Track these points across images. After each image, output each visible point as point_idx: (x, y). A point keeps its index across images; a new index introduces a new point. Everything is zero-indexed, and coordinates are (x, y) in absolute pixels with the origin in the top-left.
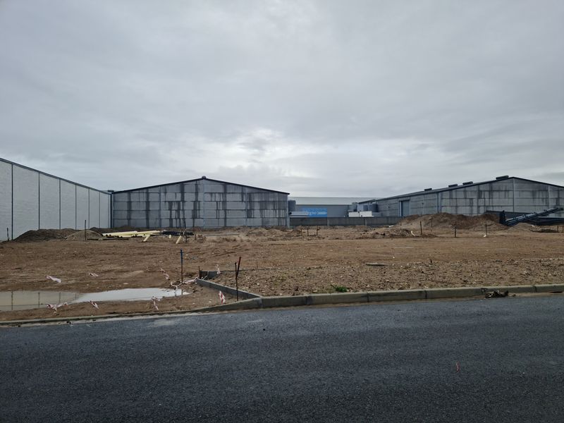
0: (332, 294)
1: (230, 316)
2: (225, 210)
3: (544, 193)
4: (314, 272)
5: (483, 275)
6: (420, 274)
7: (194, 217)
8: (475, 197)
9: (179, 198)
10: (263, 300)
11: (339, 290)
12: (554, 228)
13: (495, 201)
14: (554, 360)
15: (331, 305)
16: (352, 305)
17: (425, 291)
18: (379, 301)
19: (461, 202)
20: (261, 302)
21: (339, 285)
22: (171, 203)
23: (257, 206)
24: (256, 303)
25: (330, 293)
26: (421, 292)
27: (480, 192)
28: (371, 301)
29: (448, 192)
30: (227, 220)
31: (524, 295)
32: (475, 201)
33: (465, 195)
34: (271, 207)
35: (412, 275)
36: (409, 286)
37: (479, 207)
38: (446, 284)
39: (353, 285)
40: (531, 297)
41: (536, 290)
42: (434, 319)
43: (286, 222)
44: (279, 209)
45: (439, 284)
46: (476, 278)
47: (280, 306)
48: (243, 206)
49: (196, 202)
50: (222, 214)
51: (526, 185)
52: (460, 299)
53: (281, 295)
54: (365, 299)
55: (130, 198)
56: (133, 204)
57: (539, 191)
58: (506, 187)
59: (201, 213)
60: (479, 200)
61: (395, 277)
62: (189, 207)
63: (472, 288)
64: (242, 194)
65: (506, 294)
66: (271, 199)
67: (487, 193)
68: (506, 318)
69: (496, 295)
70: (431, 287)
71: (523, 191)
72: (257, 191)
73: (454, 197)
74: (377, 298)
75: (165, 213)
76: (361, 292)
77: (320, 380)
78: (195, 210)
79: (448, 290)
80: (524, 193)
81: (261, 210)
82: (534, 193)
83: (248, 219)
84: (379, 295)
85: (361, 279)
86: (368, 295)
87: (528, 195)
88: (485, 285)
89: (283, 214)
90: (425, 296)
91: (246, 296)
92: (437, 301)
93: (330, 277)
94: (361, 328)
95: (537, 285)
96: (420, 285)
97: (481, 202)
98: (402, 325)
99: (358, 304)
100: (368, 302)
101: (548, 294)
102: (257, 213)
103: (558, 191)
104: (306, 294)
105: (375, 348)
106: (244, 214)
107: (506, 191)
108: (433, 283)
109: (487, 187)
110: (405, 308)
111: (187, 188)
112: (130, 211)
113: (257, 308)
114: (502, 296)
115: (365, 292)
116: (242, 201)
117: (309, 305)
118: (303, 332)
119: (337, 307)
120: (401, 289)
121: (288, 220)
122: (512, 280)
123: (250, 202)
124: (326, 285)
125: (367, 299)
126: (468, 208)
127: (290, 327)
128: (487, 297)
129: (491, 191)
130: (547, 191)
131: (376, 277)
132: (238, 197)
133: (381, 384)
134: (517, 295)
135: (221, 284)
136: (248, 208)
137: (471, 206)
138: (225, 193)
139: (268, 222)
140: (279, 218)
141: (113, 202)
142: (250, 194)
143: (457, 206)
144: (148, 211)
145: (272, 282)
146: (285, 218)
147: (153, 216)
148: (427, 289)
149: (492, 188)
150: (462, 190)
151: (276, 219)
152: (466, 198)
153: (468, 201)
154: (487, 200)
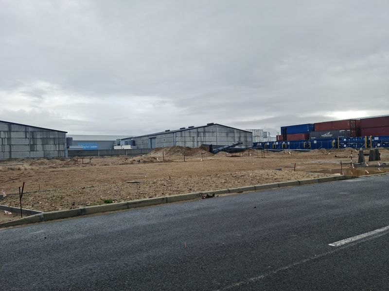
0: (101, 205)
1: (14, 230)
2: (10, 145)
3: (233, 133)
4: (88, 190)
5: (200, 184)
6: (163, 187)
8: (196, 136)
10: (44, 215)
11: (107, 202)
12: (238, 154)
13: (207, 139)
14: (239, 234)
15: (101, 213)
16: (116, 211)
17: (166, 198)
18: (136, 207)
19: (188, 139)
20: (43, 217)
21: (106, 198)
23: (39, 142)
24: (39, 218)
25: (100, 204)
26: (163, 198)
27: (198, 133)
28: (130, 208)
29: (180, 132)
30: (12, 153)
31: (223, 195)
32: (195, 138)
33: (190, 134)
34: (52, 142)
35: (157, 188)
36: (156, 195)
37: (198, 142)
38: (179, 192)
39: (118, 197)
40: (227, 196)
41: (229, 191)
42: (171, 215)
43: (65, 154)
44: (59, 144)
45: (175, 192)
46: (197, 187)
47: (59, 218)
48: (27, 142)
50: (7, 148)
52: (186, 201)
53: (61, 210)
54: (126, 207)
57: (230, 132)
58: (212, 130)
61: (147, 190)
63: (194, 193)
64: (26, 132)
65: (214, 195)
66: (52, 137)
67: (202, 133)
68: (213, 211)
69: (208, 197)
70: (170, 194)
71: (221, 132)
72: (39, 130)
73: (183, 136)
74: (134, 205)
76: (123, 202)
77: (91, 270)
79: (180, 196)
80: (222, 134)
81: (43, 145)
82: (227, 134)
83: (32, 152)
84: (135, 203)
85: (123, 193)
86: (128, 204)
87: (224, 134)
88: (202, 191)
89: (62, 147)
90: (166, 201)
91: (30, 213)
92: (174, 203)
93: (100, 193)
94: (123, 227)
95: (230, 189)
96: (163, 194)
97: (199, 138)
98: (152, 222)
99: (121, 211)
100: (128, 208)
101: (236, 193)
102: (39, 147)
103: (240, 132)
104: (81, 207)
105: (132, 240)
106: (28, 148)
107: (212, 132)
108: (171, 192)
109: (202, 130)
110: (153, 210)
113: (39, 222)
114: (211, 197)
115: (126, 202)
116: (26, 138)
117: (84, 215)
118: (77, 236)
119: (105, 214)
120: (150, 197)
121: (67, 152)
122: (217, 187)
123: (33, 138)
124: (98, 199)
125: (128, 206)
126: (192, 142)
127: (68, 233)
128: (203, 198)
129: (204, 132)
130: (234, 132)
131: (133, 190)
132: (22, 135)
133: (137, 265)
134: (219, 195)
135: (7, 205)
136: (32, 143)
138: (10, 131)
139: (49, 154)
140: (59, 151)
142: (32, 133)
143: (185, 142)
145: (53, 200)
146: (64, 151)
148: (167, 196)
149: (205, 130)
150: (188, 131)
151: (57, 152)
152: (190, 137)
153: (192, 138)
154: (202, 138)
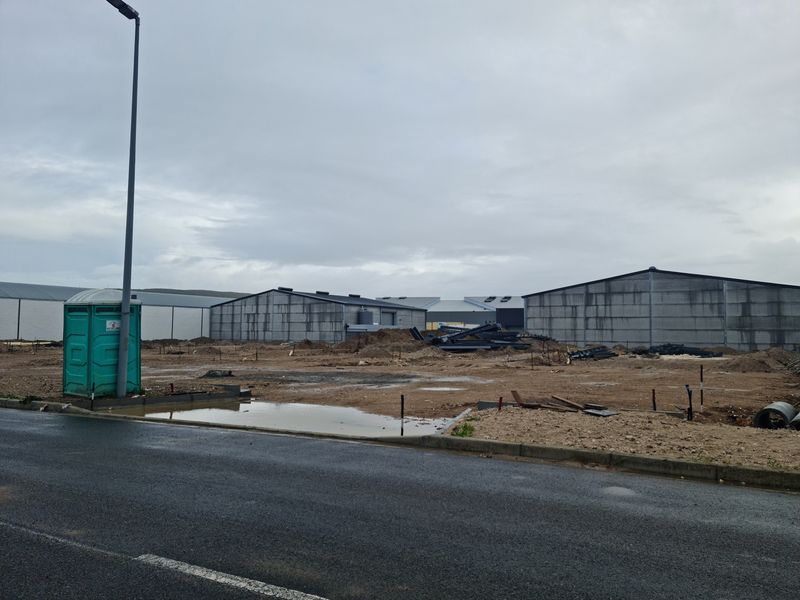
2: (289, 323)
3: (715, 295)
7: (265, 330)
8: (581, 303)
9: (254, 312)
13: (616, 310)
19: (558, 311)
22: (248, 315)
23: (316, 319)
27: (589, 297)
30: (291, 333)
32: (581, 309)
33: (564, 301)
34: (328, 319)
37: (587, 319)
43: (342, 337)
44: (336, 322)
48: (304, 318)
49: (267, 314)
50: (286, 324)
51: (676, 282)
55: (221, 310)
56: (224, 317)
57: (703, 291)
58: (635, 286)
59: (270, 326)
60: (588, 308)
62: (261, 319)
64: (304, 303)
66: (328, 311)
67: (601, 299)
71: (668, 292)
72: (315, 301)
73: (547, 303)
75: (244, 326)
78: (266, 323)
80: (673, 296)
81: (319, 322)
82: (691, 296)
83: (309, 333)
87: (681, 298)
97: (591, 312)
102: (315, 326)
103: (748, 289)
106: (304, 327)
107: (634, 292)
109: (602, 288)
111: (260, 300)
112: (221, 323)
116: (304, 312)
121: (344, 334)
123: (310, 313)
126: (569, 320)
129: (608, 294)
130: (720, 290)
132: (299, 309)
136: (308, 320)
137: (575, 317)
138: (289, 304)
139: (325, 336)
141: (211, 314)
142: (310, 305)
143: (551, 318)
144: (233, 323)
146: (341, 332)
147: (236, 327)
149: (610, 288)
150: (560, 292)
151: (332, 334)
152: (565, 306)
153: (569, 309)
154: (601, 308)
